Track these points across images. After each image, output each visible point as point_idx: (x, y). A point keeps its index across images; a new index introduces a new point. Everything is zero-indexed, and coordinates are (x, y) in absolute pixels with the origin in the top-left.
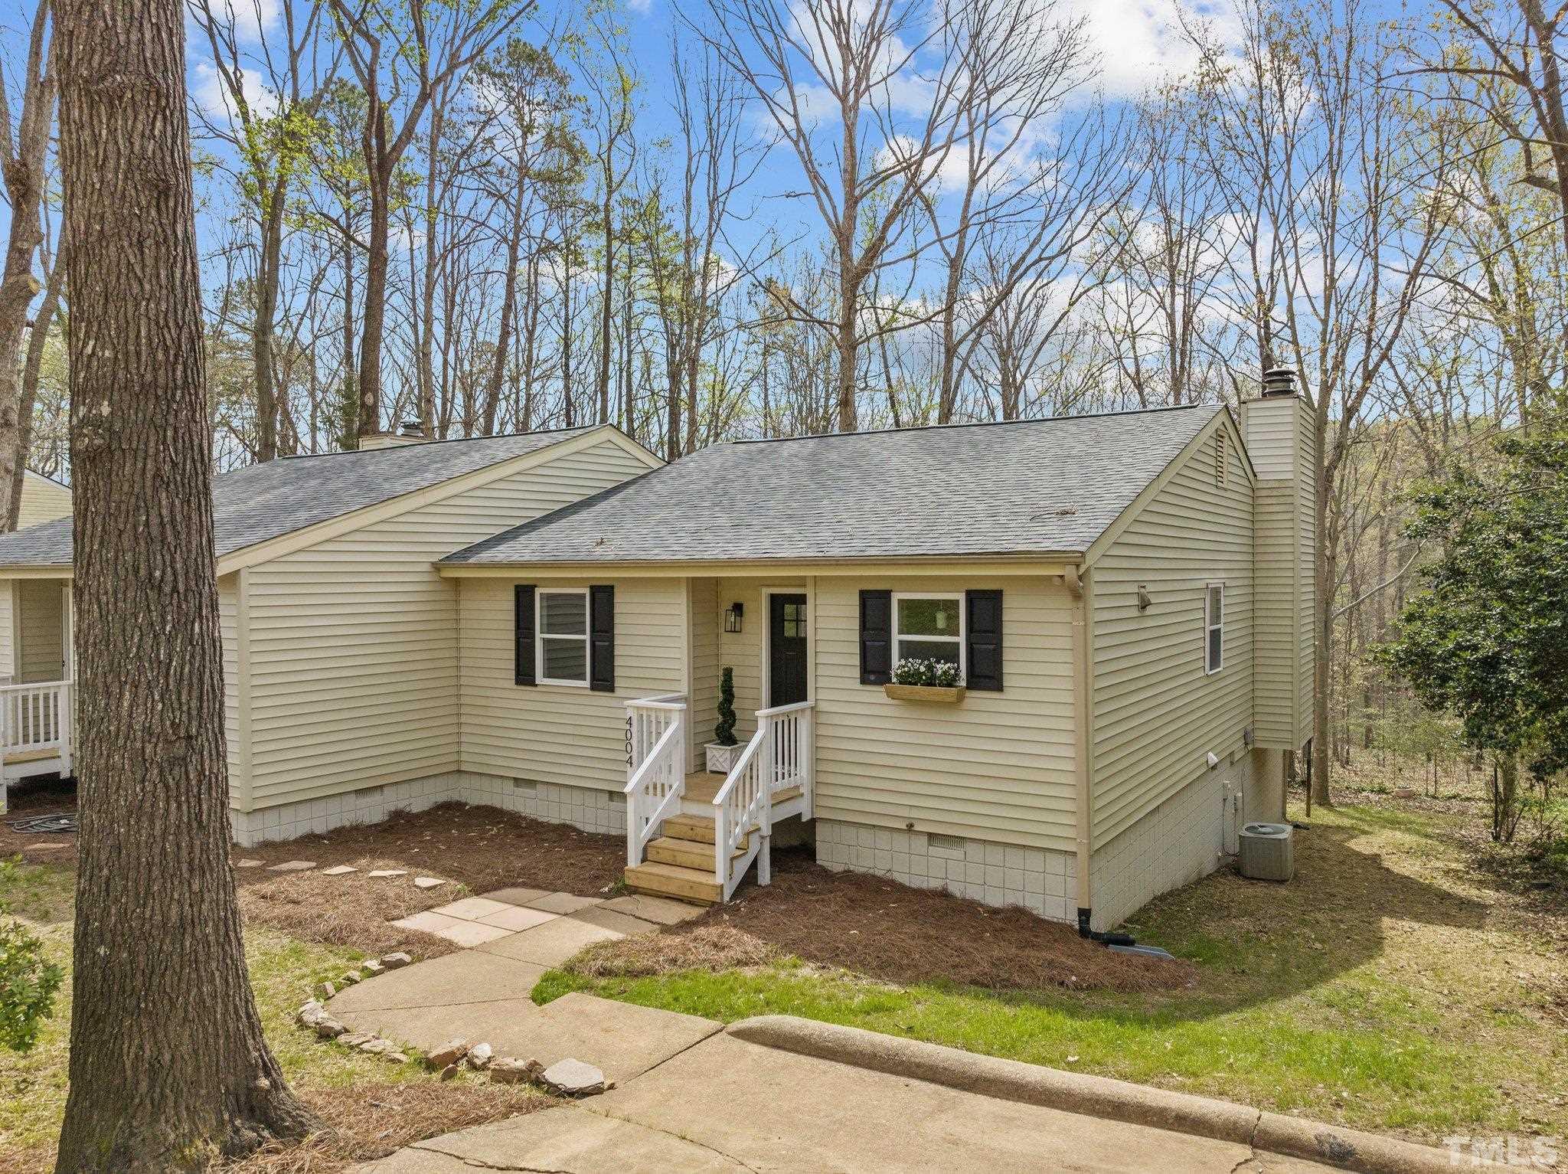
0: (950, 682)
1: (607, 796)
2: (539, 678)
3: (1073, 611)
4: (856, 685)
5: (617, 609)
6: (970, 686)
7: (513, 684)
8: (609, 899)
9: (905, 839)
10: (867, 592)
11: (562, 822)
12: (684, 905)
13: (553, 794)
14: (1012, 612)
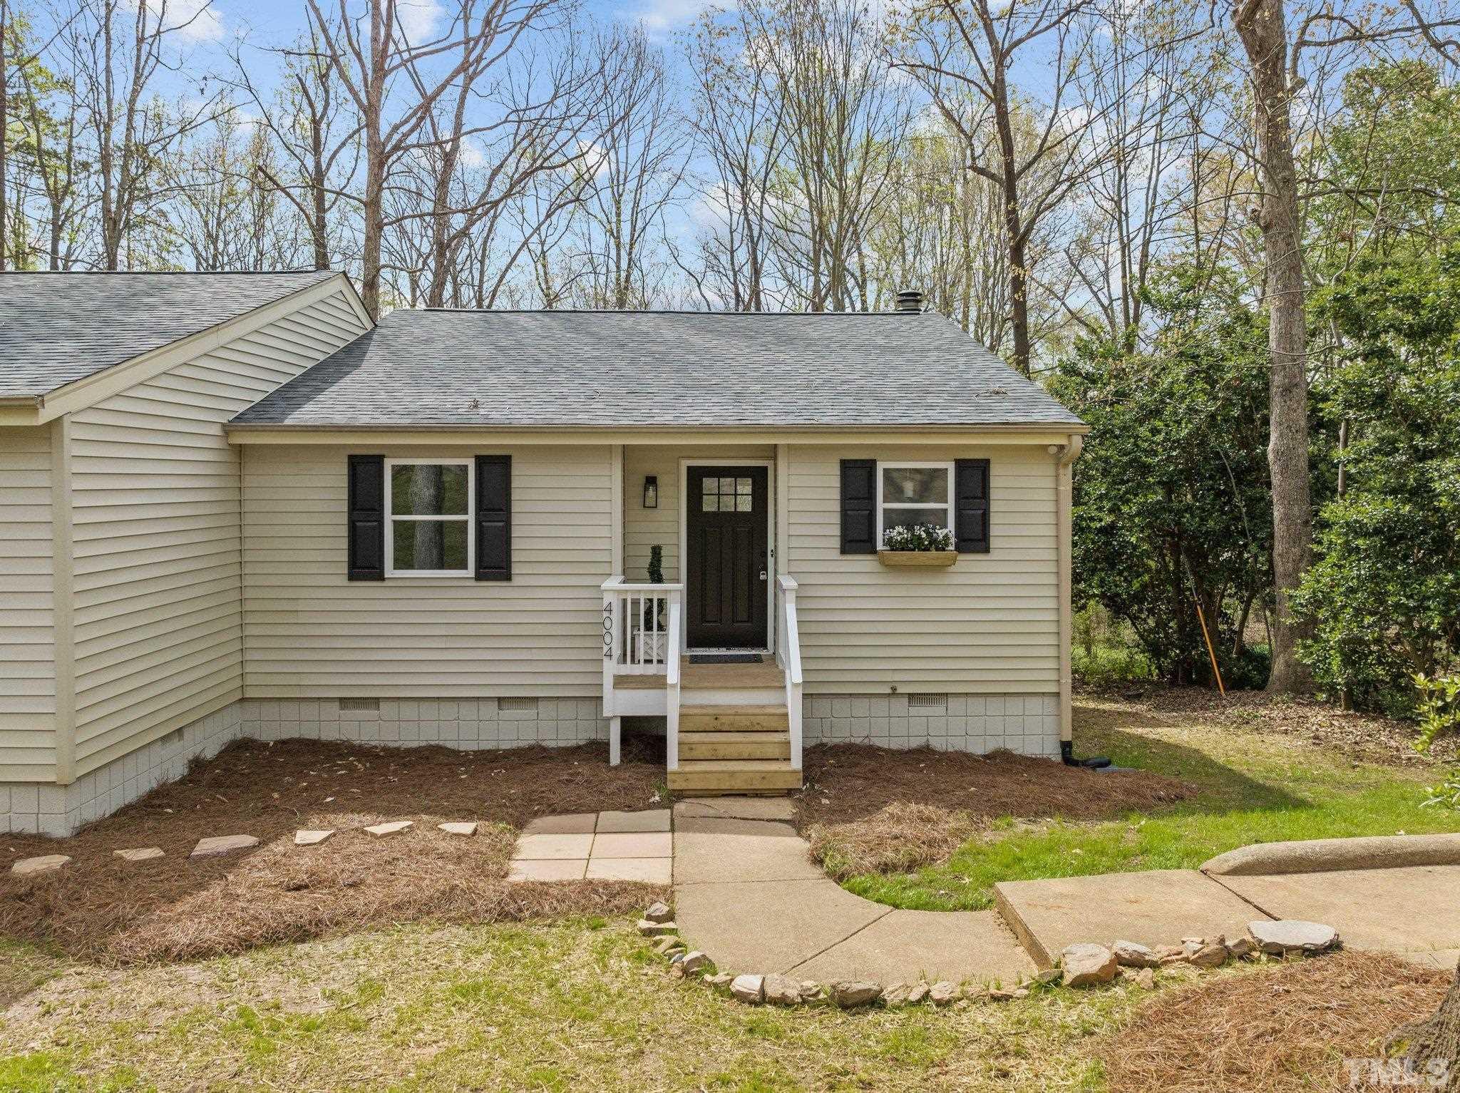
2: (389, 569)
3: (1057, 476)
4: (836, 554)
5: (515, 483)
6: (959, 549)
7: (344, 581)
8: (671, 808)
9: (884, 703)
10: (849, 461)
11: (424, 744)
12: (756, 799)
13: (409, 711)
14: (999, 480)
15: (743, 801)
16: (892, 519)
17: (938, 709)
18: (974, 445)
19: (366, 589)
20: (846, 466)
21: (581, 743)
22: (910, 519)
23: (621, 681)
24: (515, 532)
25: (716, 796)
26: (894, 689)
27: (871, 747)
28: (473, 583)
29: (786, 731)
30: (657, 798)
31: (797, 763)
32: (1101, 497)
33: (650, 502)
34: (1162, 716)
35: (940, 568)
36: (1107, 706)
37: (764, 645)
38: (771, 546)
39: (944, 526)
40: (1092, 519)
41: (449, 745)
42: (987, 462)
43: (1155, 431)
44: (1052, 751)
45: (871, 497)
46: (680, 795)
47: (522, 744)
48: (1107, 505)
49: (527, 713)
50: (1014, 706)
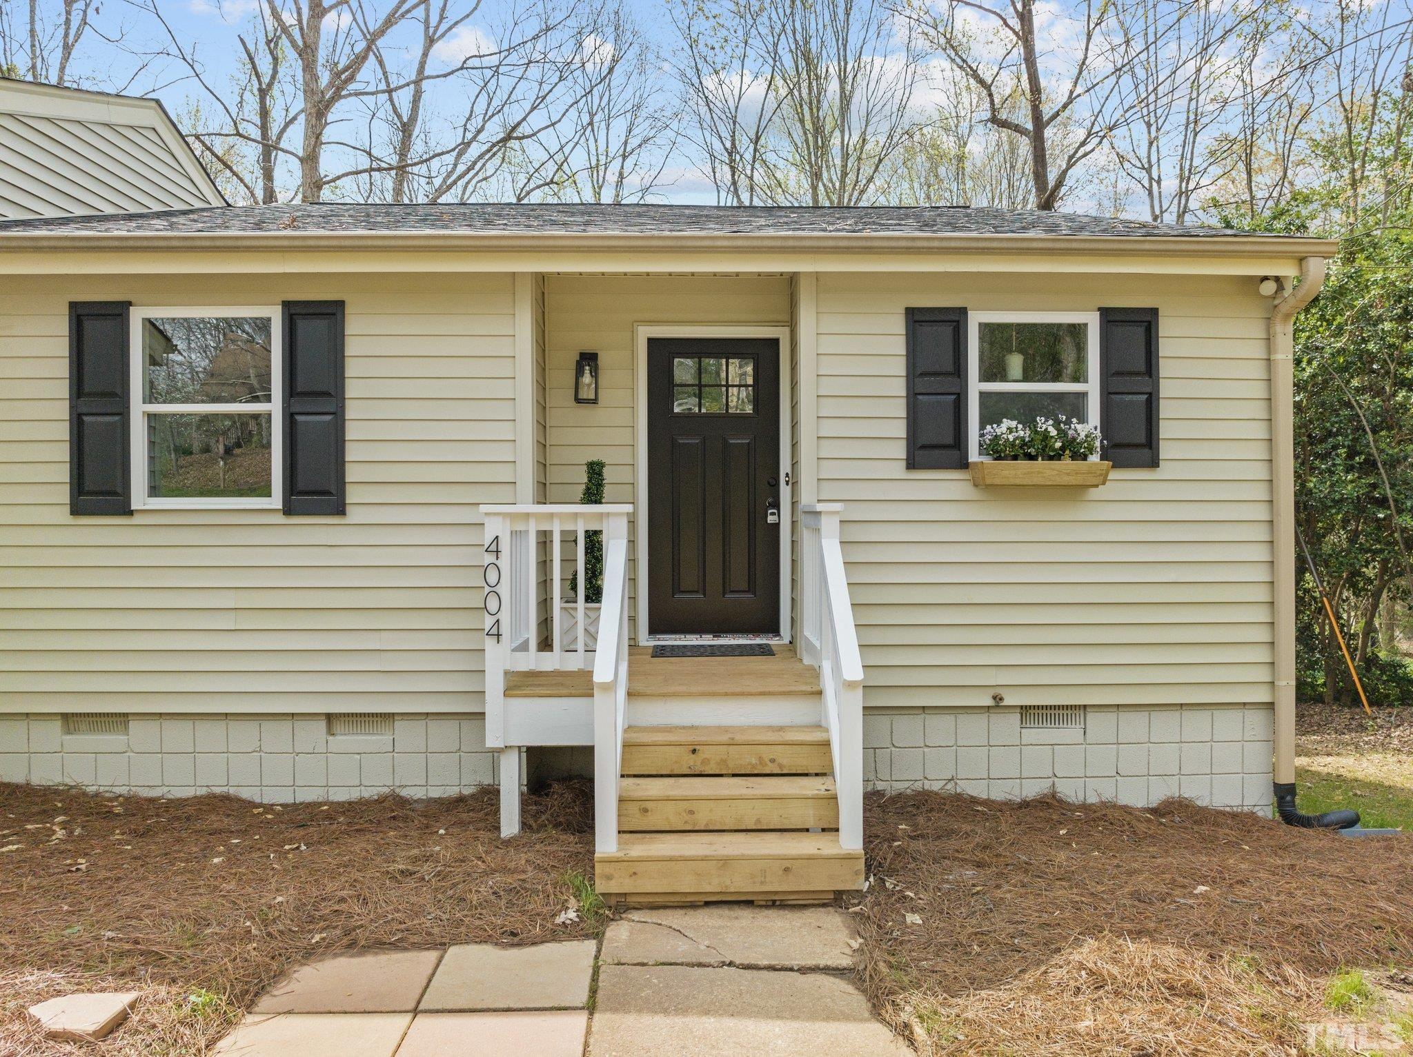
0: (1075, 450)
1: (322, 725)
2: (139, 496)
3: (1269, 341)
4: (899, 470)
5: (352, 347)
6: (1108, 459)
7: (66, 516)
8: (598, 936)
9: (982, 719)
10: (920, 310)
11: (202, 791)
12: (772, 913)
13: (178, 735)
14: (1177, 345)
15: (745, 917)
16: (994, 409)
17: (1069, 733)
19: (101, 530)
20: (916, 319)
21: (467, 791)
22: (1026, 408)
23: (517, 684)
24: (353, 431)
25: (693, 906)
26: (998, 698)
27: (958, 797)
28: (281, 519)
29: (825, 773)
30: (572, 915)
31: (851, 839)
33: (586, 394)
35: (1073, 492)
37: (774, 630)
38: (785, 466)
39: (1083, 420)
41: (245, 794)
42: (1154, 312)
44: (1260, 802)
45: (959, 370)
46: (620, 906)
47: (368, 793)
49: (377, 740)
50: (1197, 724)
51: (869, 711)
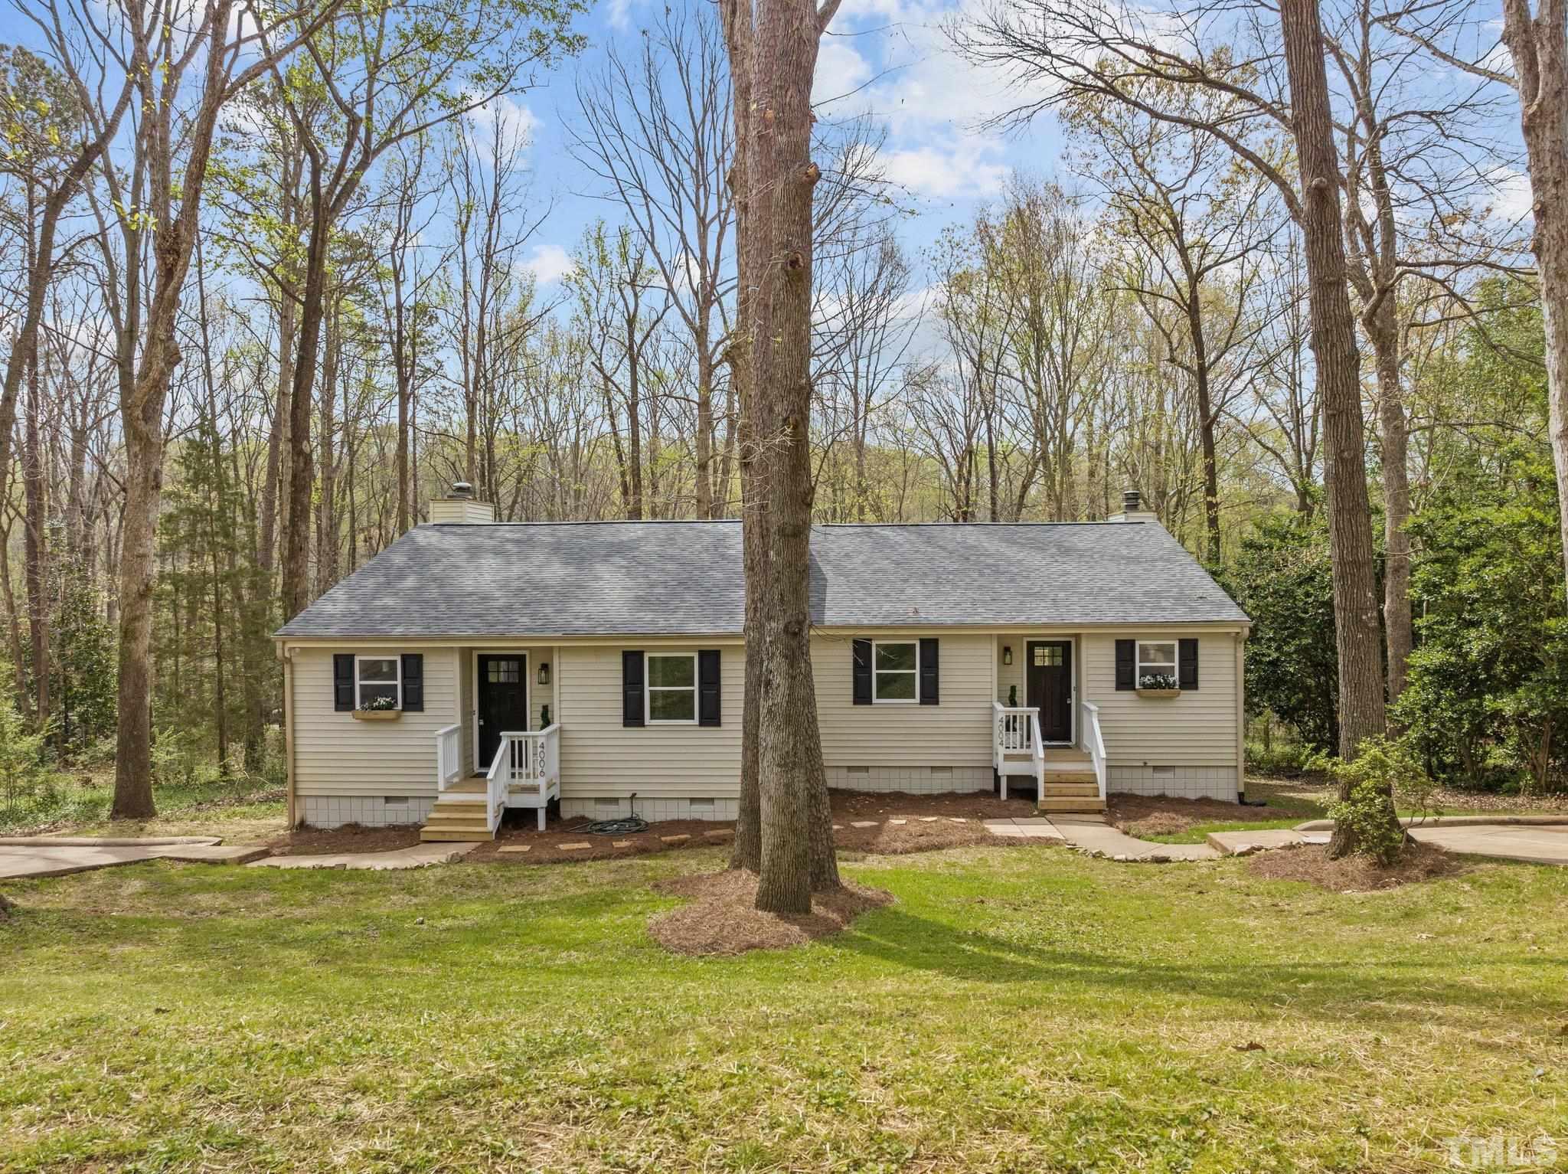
0: (1170, 685)
1: (930, 770)
2: (875, 698)
3: (1235, 650)
4: (1113, 691)
5: (941, 653)
6: (1181, 688)
7: (851, 705)
8: (1044, 816)
9: (1140, 771)
10: (1120, 641)
11: (892, 790)
12: (1083, 814)
13: (884, 773)
14: (1204, 651)
15: (1077, 815)
16: (1144, 672)
17: (1169, 775)
18: (1189, 632)
19: (863, 709)
20: (1119, 643)
22: (1155, 672)
23: (1007, 757)
24: (941, 679)
25: (1063, 813)
26: (1145, 763)
27: (1133, 794)
28: (919, 706)
29: (1095, 781)
30: (1036, 812)
31: (1103, 797)
32: (1270, 639)
33: (1008, 660)
34: (1310, 787)
35: (1170, 698)
36: (1274, 782)
37: (1069, 739)
38: (1073, 685)
39: (1173, 675)
40: (1264, 655)
41: (906, 791)
42: (1197, 641)
43: (1308, 595)
44: (1232, 797)
45: (1133, 660)
46: (1047, 811)
47: (945, 791)
48: (1274, 645)
49: (947, 775)
50: (1212, 773)
51: (1108, 767)
